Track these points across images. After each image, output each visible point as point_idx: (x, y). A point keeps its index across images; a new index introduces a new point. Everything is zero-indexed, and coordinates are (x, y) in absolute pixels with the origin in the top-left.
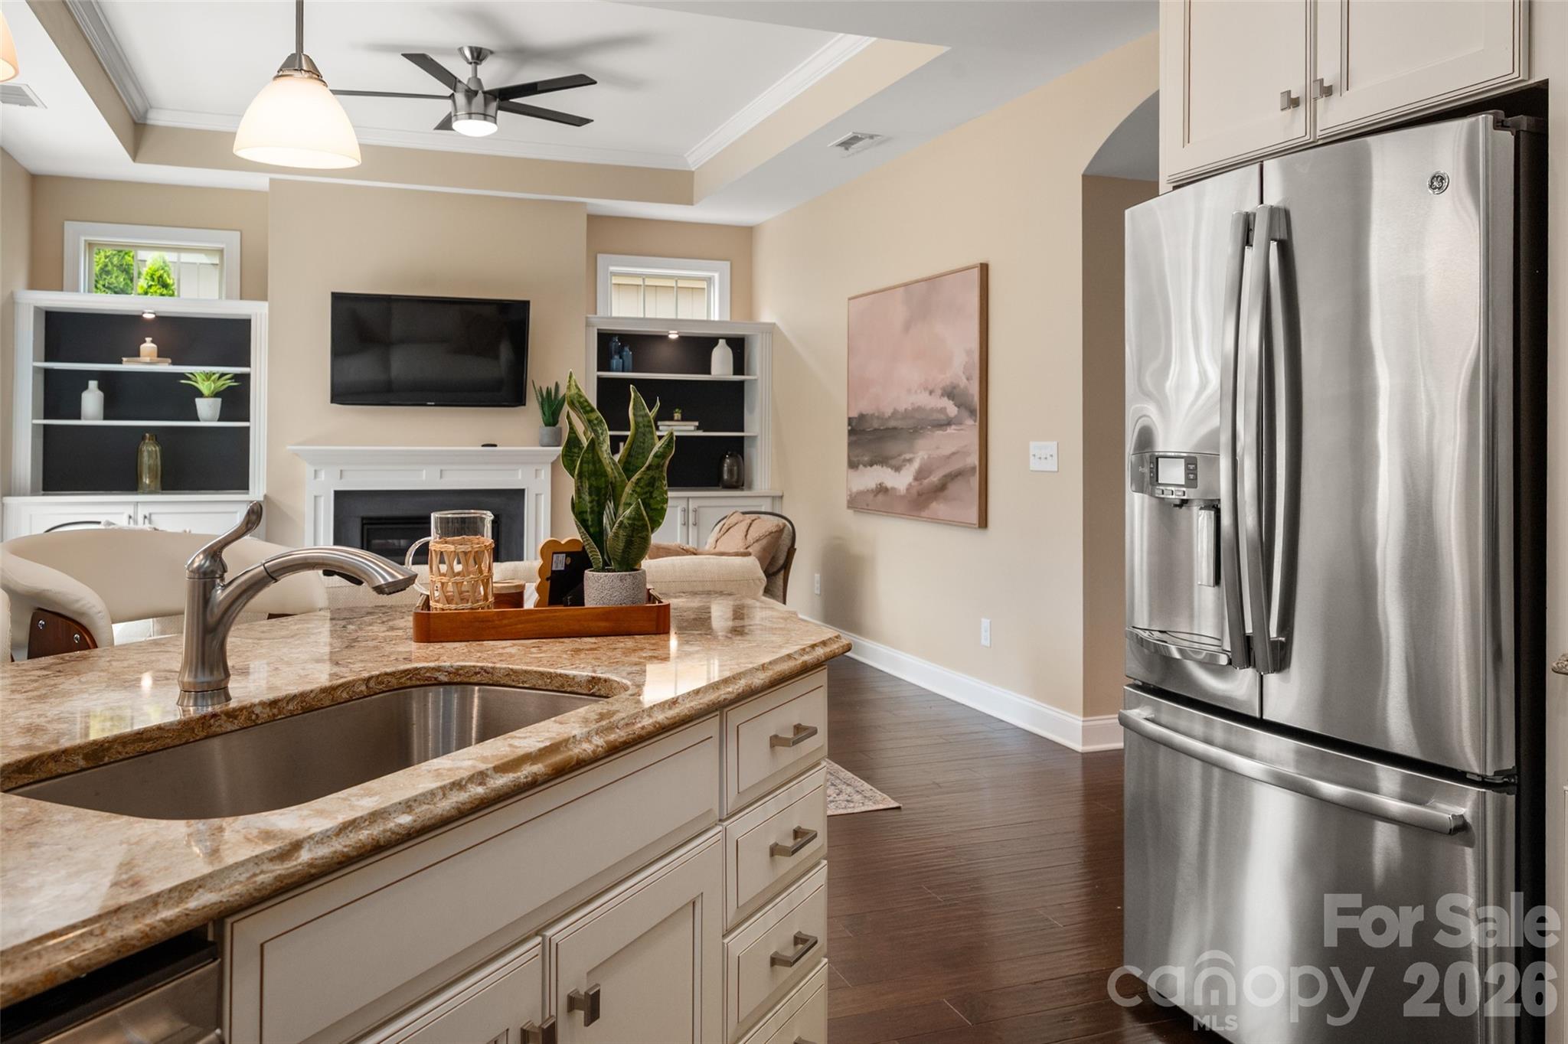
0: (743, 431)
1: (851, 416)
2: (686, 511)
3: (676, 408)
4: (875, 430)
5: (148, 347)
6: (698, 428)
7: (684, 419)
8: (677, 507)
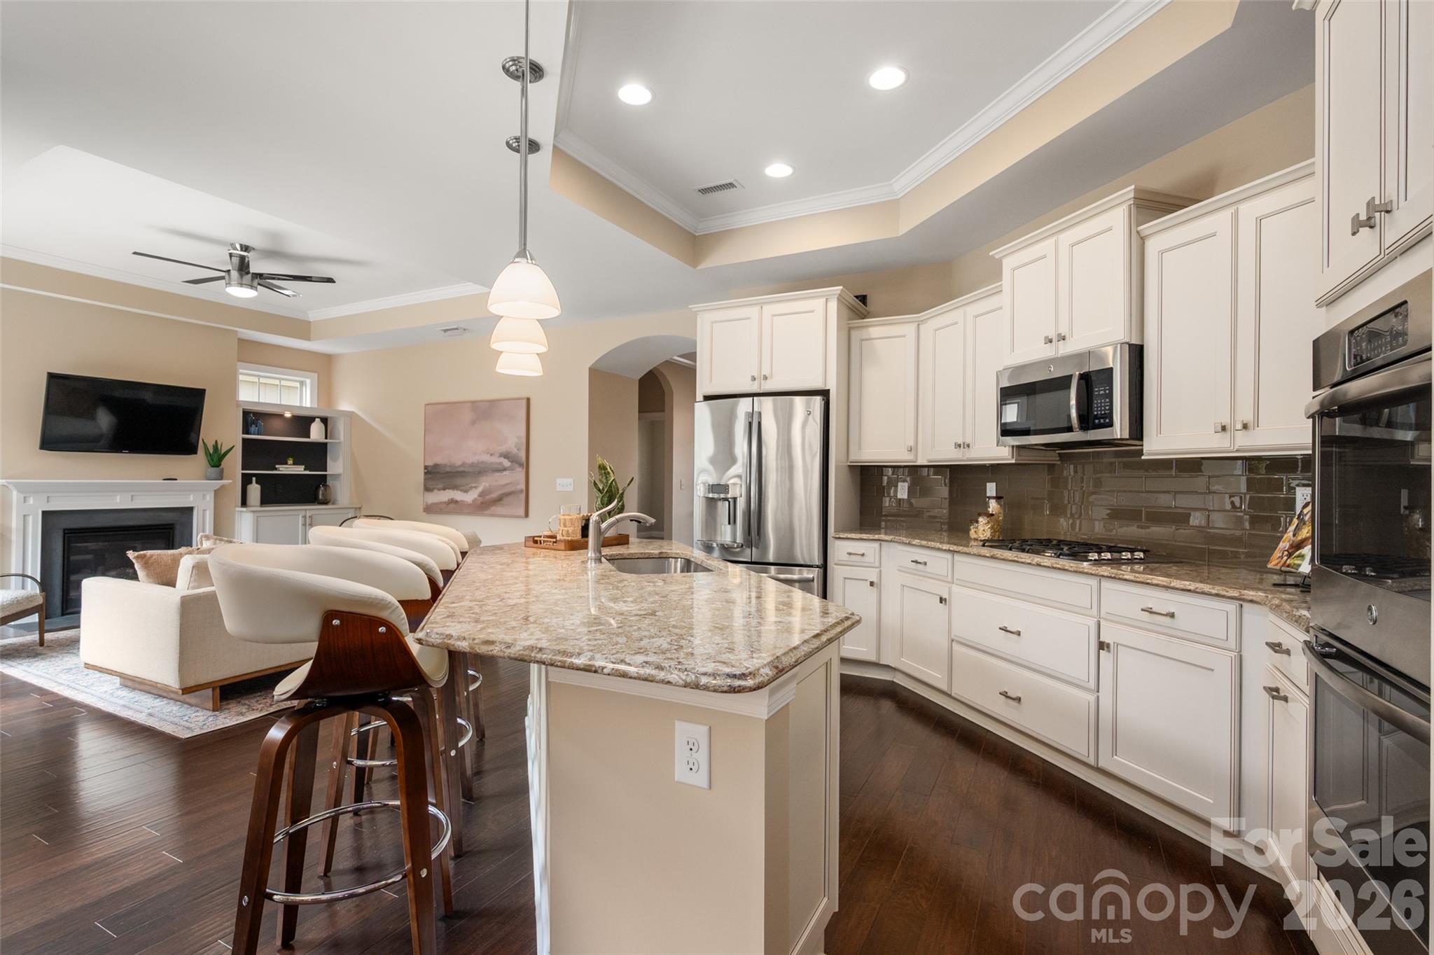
0: (326, 471)
1: (427, 464)
2: (305, 517)
3: (289, 457)
4: (448, 472)
6: (305, 470)
7: (294, 464)
8: (299, 515)
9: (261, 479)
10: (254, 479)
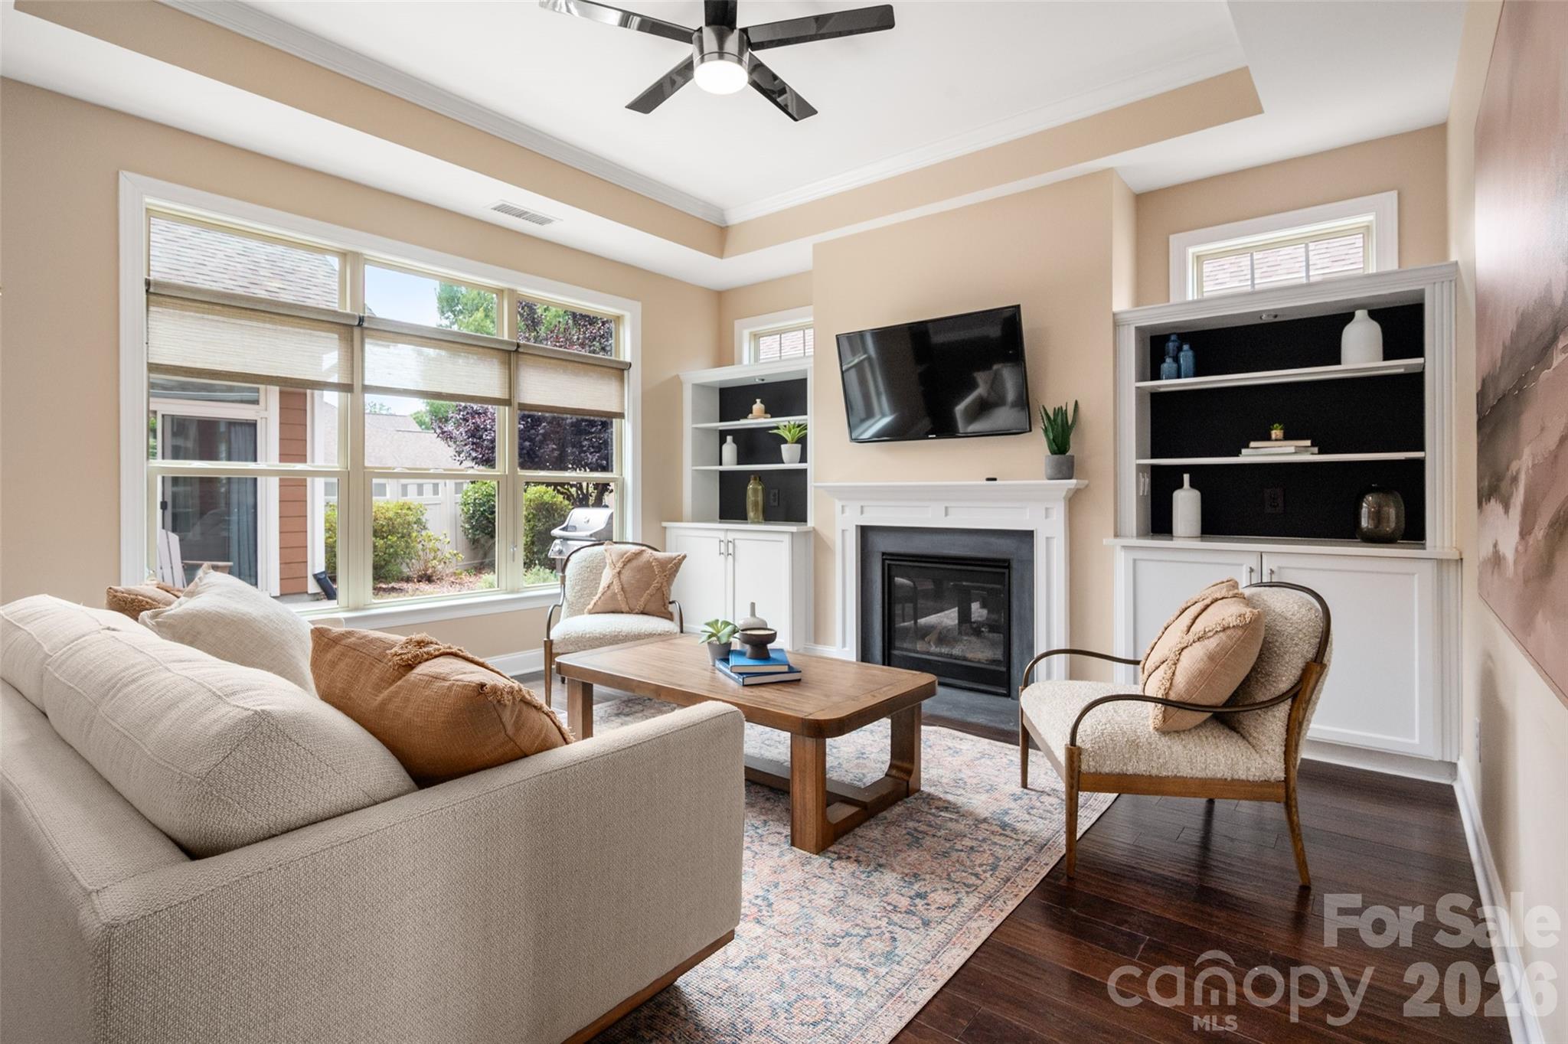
1: (1478, 389)
3: (1272, 422)
4: (1491, 409)
5: (758, 407)
6: (1307, 450)
8: (1242, 565)
9: (1201, 478)
10: (1186, 477)
